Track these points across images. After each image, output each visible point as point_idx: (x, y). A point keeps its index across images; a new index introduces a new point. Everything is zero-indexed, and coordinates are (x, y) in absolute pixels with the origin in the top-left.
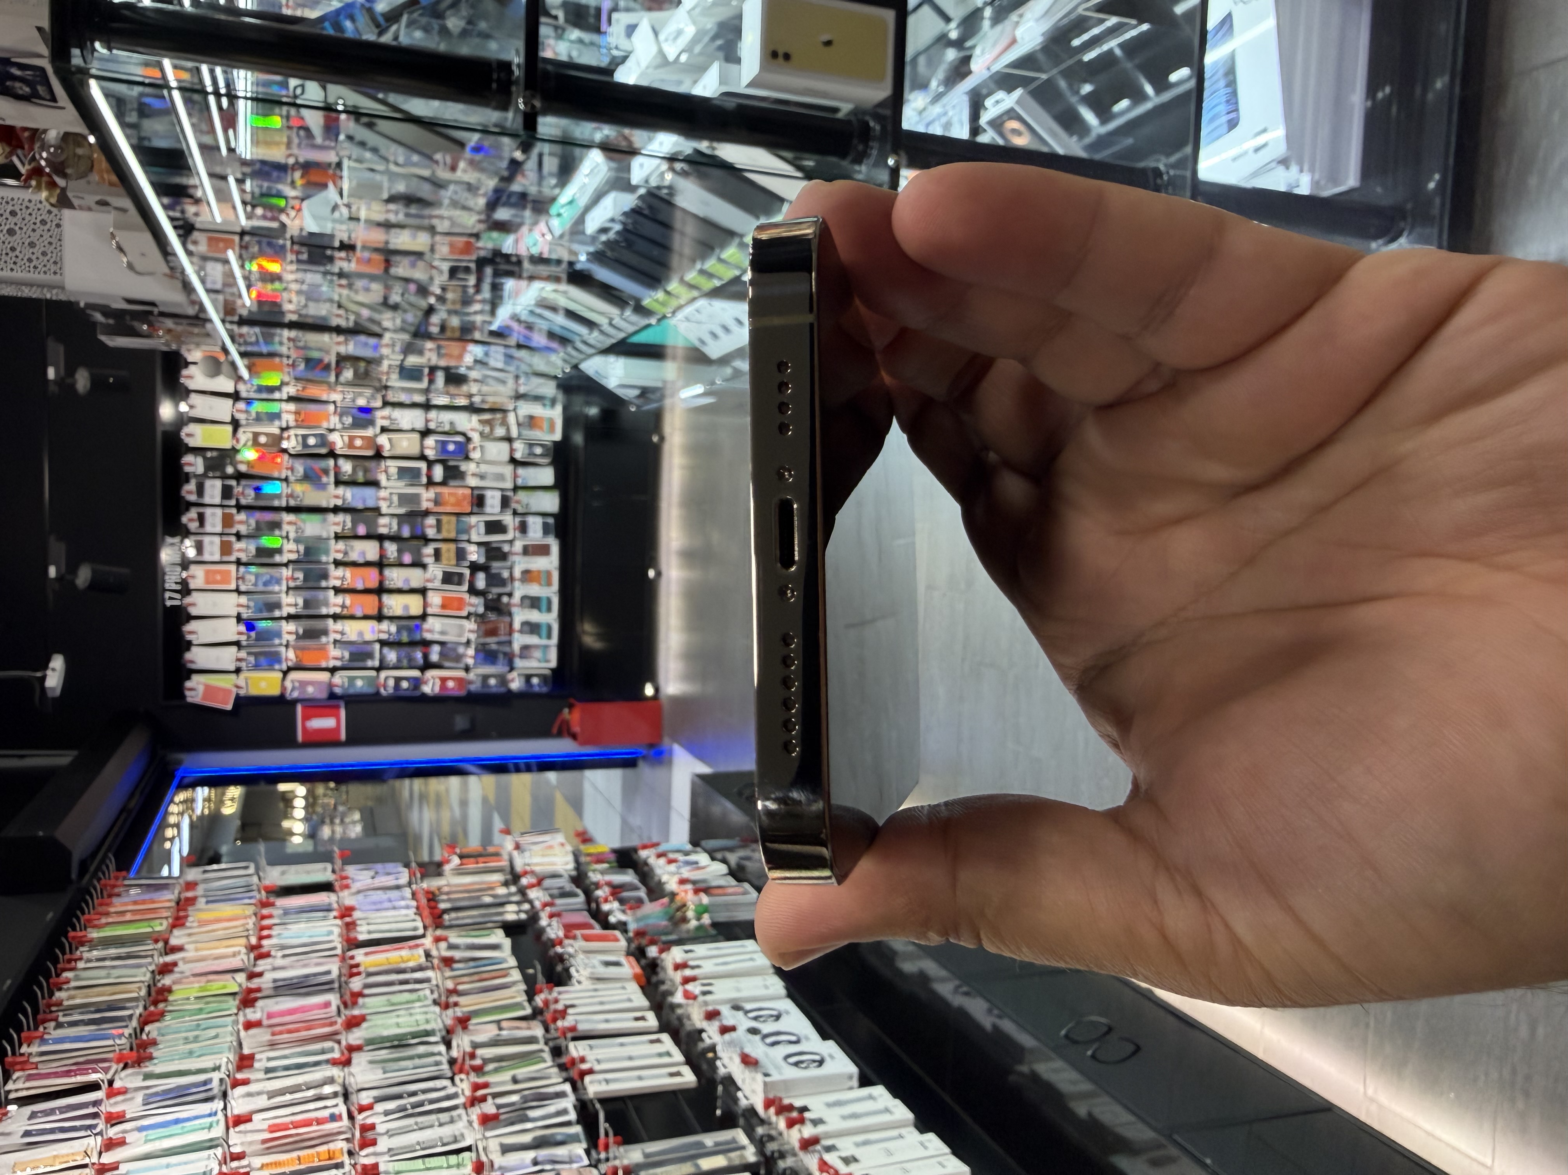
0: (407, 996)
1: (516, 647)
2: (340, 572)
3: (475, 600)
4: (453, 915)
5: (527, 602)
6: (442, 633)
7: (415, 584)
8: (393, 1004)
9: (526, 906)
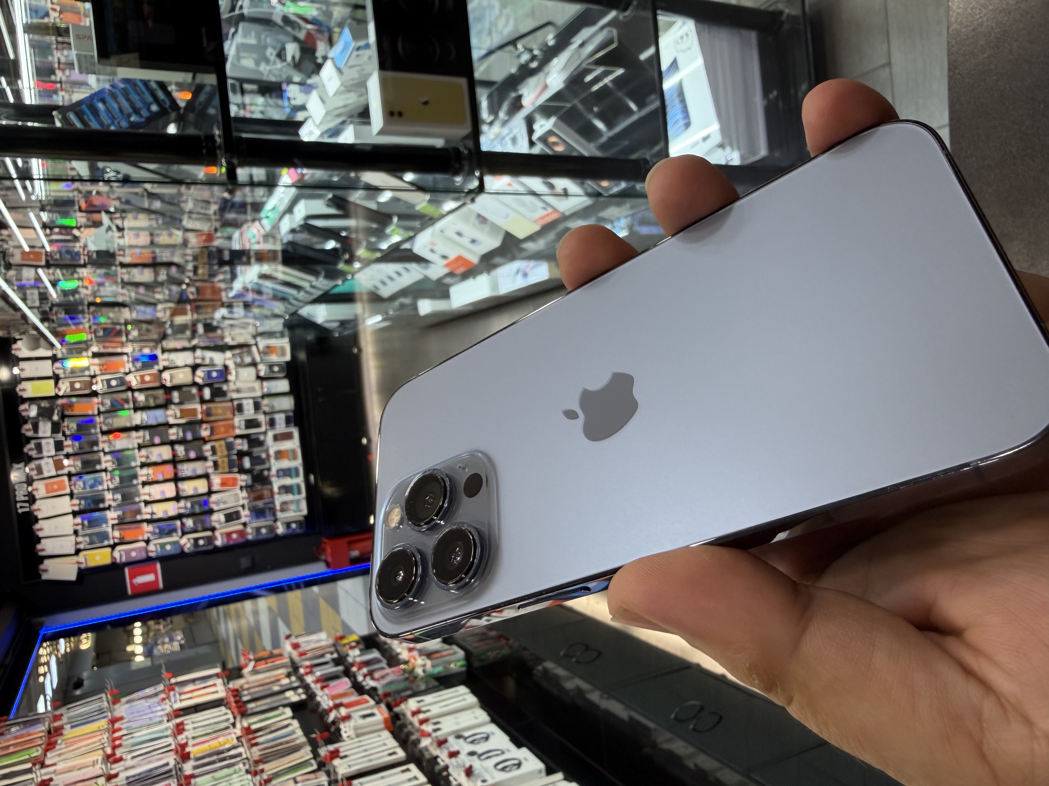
0: (226, 771)
1: (277, 504)
2: (145, 471)
3: (244, 477)
4: (253, 705)
5: (281, 473)
6: (223, 503)
7: (200, 472)
8: (216, 779)
9: (305, 689)
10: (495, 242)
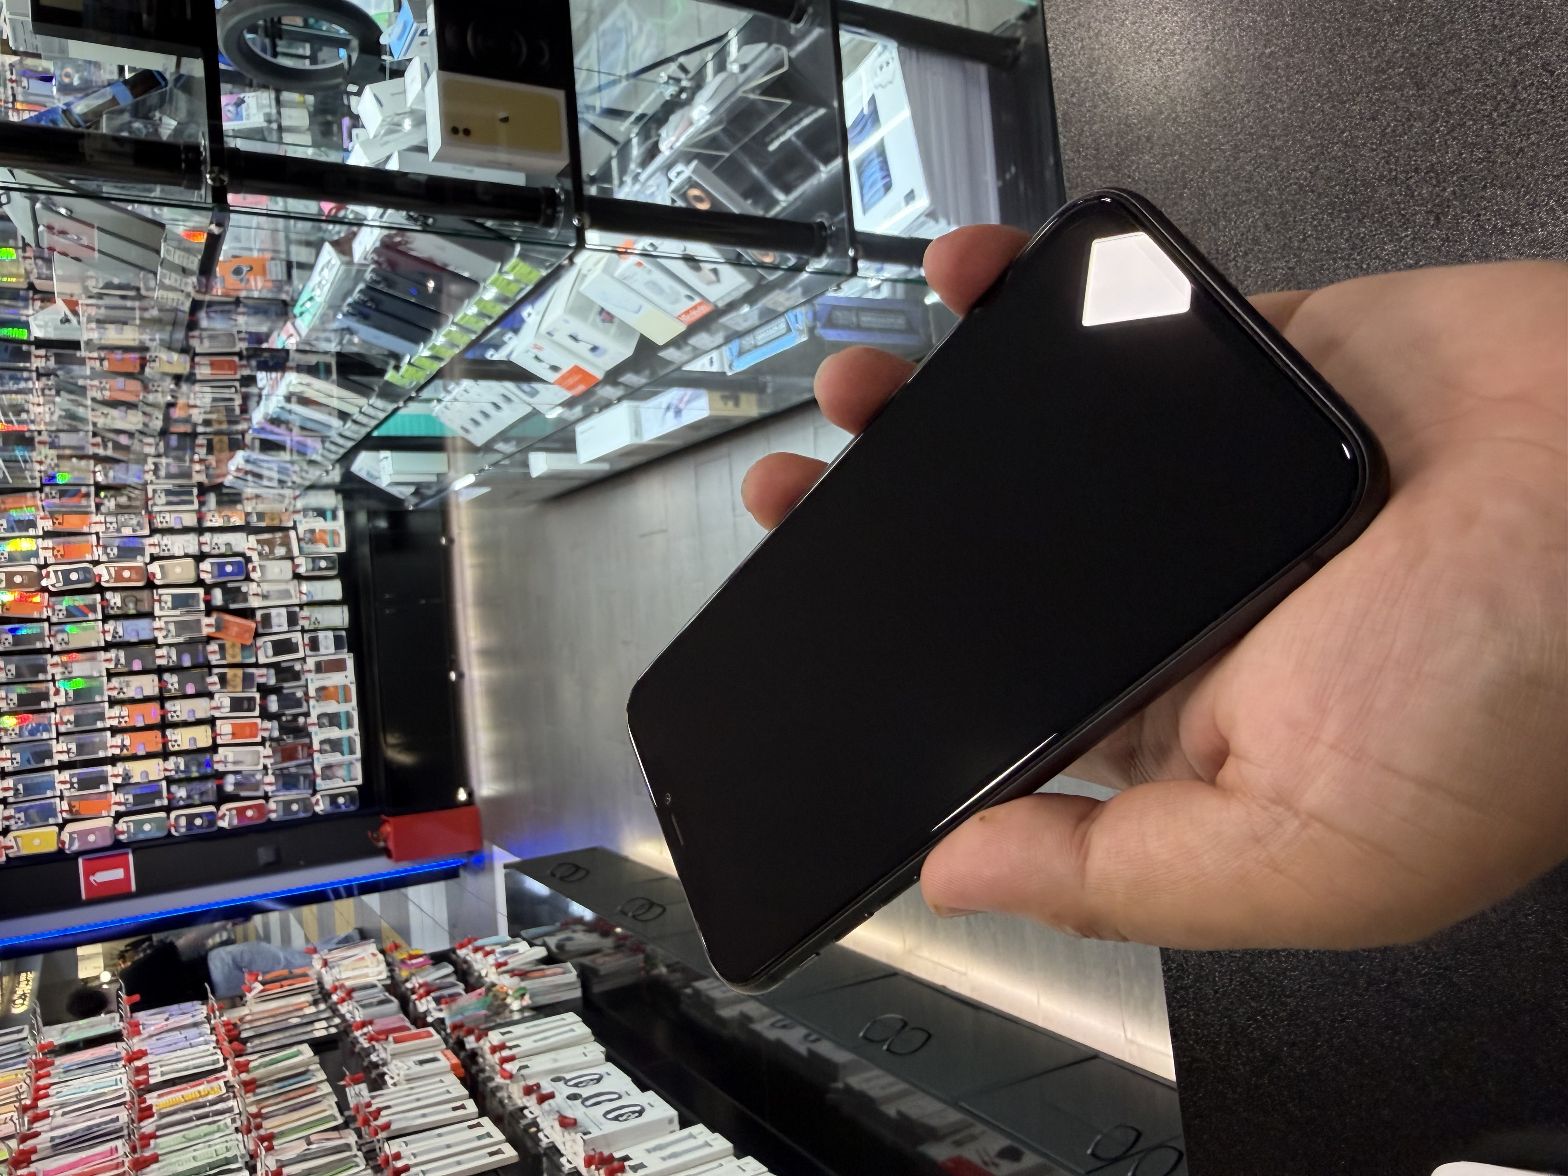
0: (205, 1130)
1: (318, 768)
2: (116, 711)
3: (268, 724)
4: (257, 1042)
5: (325, 721)
6: (235, 763)
7: (201, 715)
8: (190, 1140)
9: (337, 1021)
10: (625, 351)
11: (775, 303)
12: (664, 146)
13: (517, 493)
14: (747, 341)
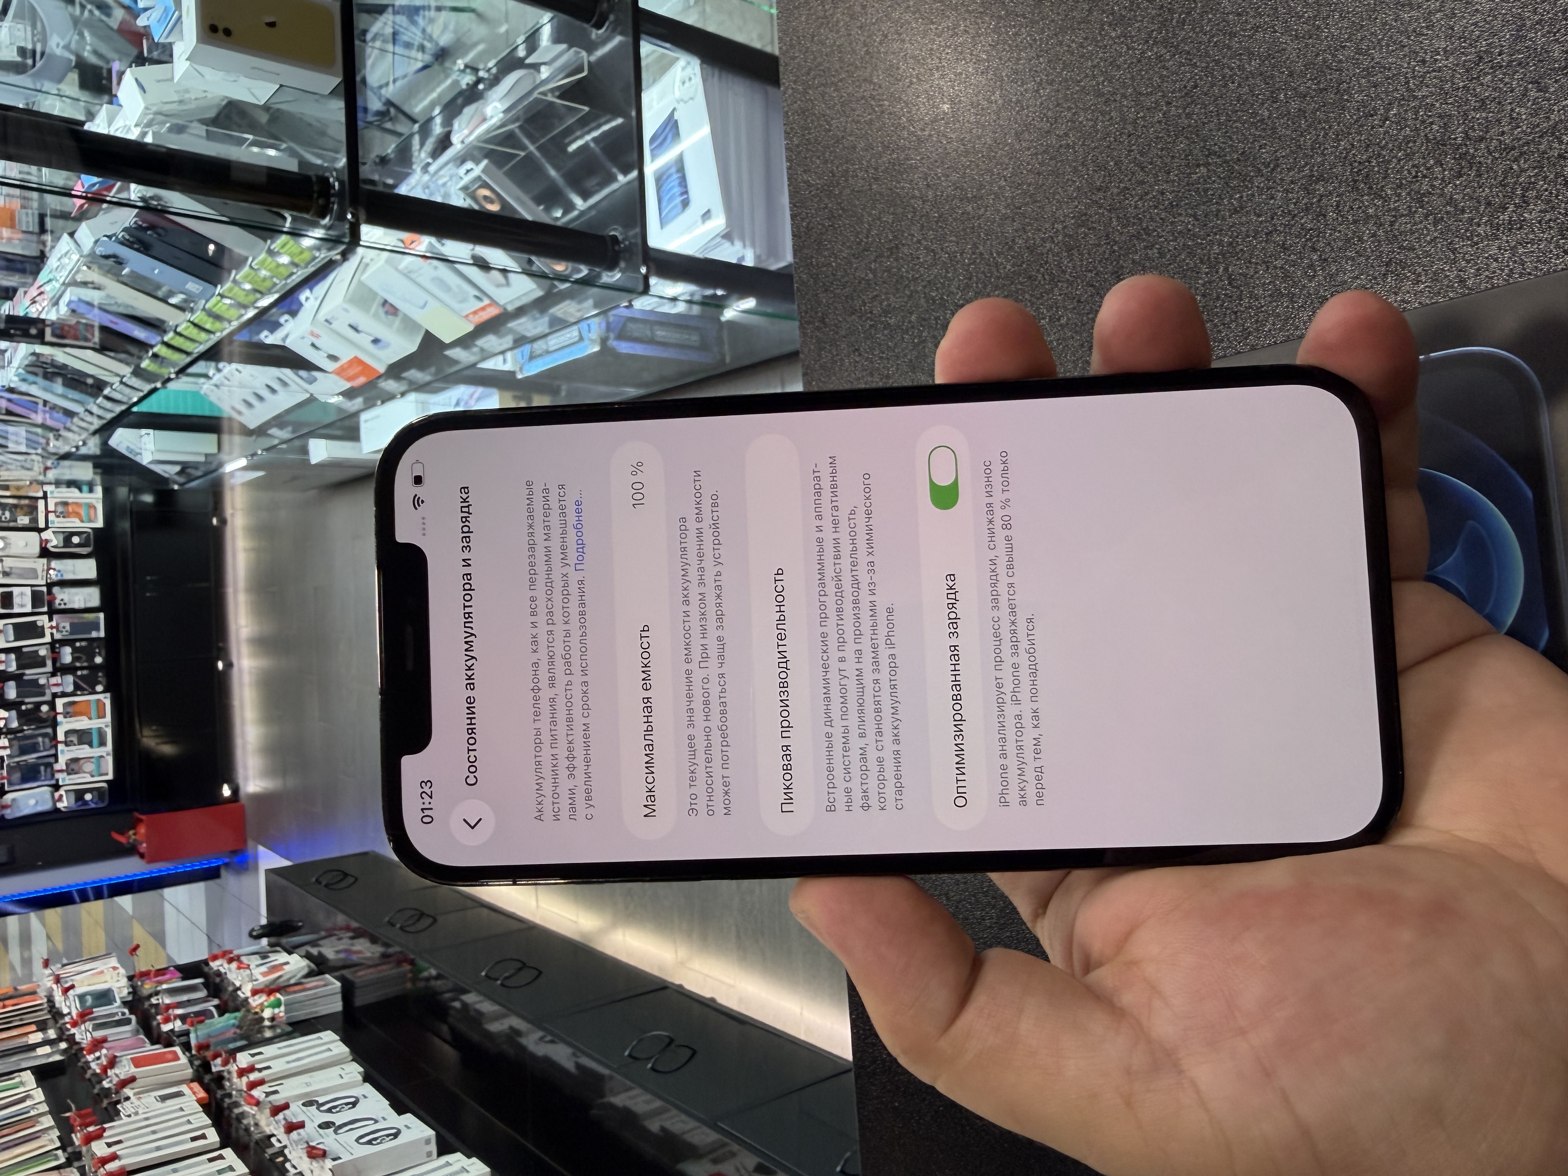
1: (62, 762)
9: (65, 1045)
10: (410, 346)
11: (565, 312)
12: (455, 139)
13: (294, 478)
14: (539, 346)
